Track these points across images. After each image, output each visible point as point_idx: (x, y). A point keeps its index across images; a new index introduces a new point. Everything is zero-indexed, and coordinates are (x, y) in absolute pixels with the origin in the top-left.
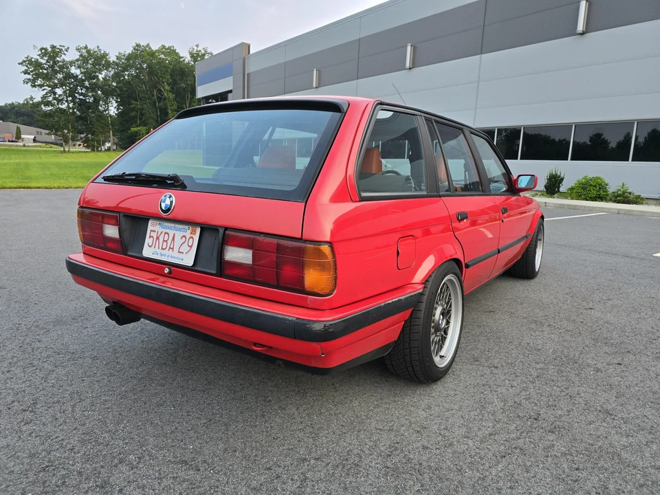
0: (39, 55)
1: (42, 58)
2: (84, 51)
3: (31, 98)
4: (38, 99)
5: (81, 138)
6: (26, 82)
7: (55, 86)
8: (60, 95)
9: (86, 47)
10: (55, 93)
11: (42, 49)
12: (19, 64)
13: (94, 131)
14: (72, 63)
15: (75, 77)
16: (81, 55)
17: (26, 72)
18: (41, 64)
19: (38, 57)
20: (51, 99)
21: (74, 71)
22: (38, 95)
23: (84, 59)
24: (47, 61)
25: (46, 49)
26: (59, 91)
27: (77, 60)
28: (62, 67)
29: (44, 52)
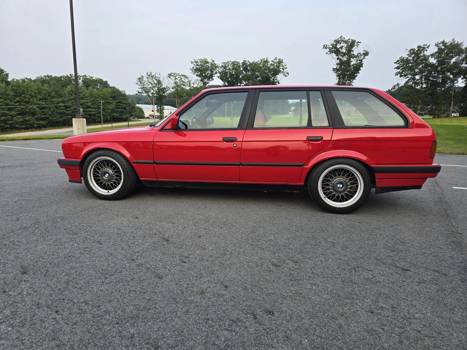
0: (408, 55)
1: (410, 56)
2: (441, 45)
3: (398, 84)
4: (402, 84)
5: (427, 109)
6: (396, 74)
7: (416, 74)
8: (418, 80)
9: (443, 42)
10: (414, 79)
11: (411, 50)
12: (395, 63)
13: (438, 103)
14: (432, 55)
15: (432, 65)
16: (439, 49)
17: (398, 68)
18: (410, 60)
19: (408, 56)
20: (411, 83)
21: (433, 61)
22: (402, 81)
23: (440, 51)
24: (413, 58)
25: (414, 50)
26: (417, 77)
27: (436, 53)
28: (422, 60)
29: (412, 51)
